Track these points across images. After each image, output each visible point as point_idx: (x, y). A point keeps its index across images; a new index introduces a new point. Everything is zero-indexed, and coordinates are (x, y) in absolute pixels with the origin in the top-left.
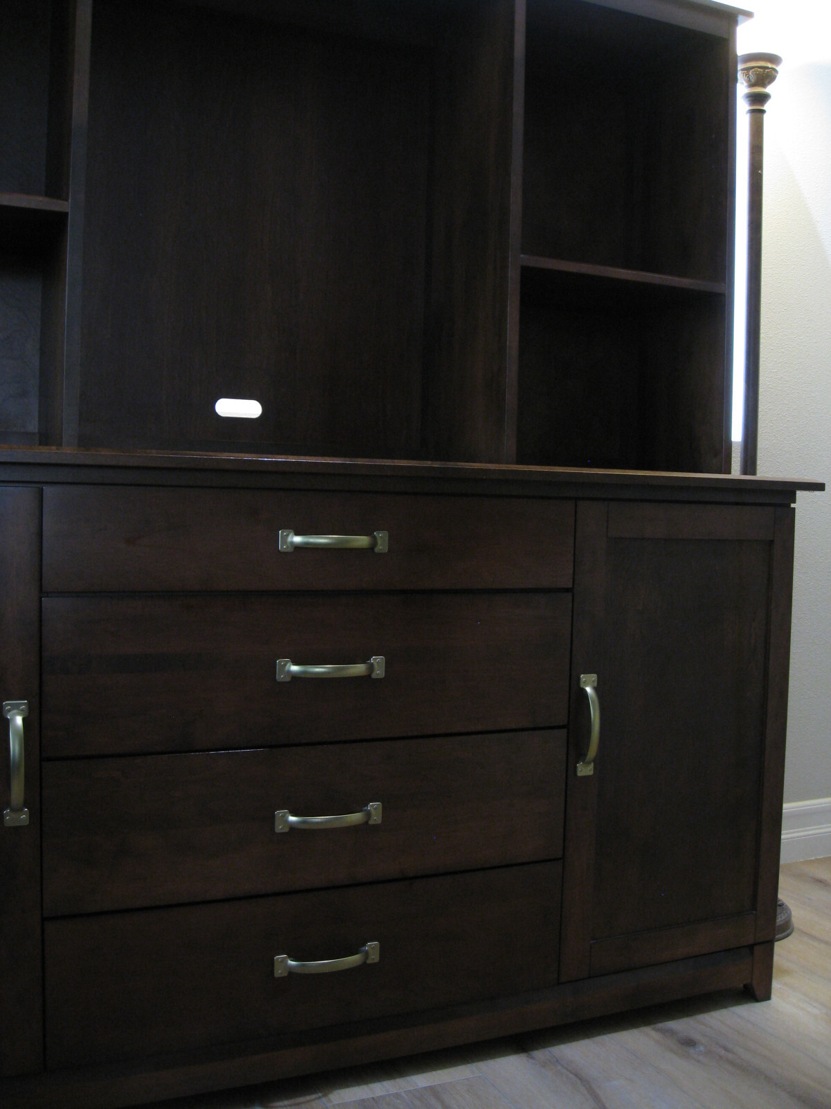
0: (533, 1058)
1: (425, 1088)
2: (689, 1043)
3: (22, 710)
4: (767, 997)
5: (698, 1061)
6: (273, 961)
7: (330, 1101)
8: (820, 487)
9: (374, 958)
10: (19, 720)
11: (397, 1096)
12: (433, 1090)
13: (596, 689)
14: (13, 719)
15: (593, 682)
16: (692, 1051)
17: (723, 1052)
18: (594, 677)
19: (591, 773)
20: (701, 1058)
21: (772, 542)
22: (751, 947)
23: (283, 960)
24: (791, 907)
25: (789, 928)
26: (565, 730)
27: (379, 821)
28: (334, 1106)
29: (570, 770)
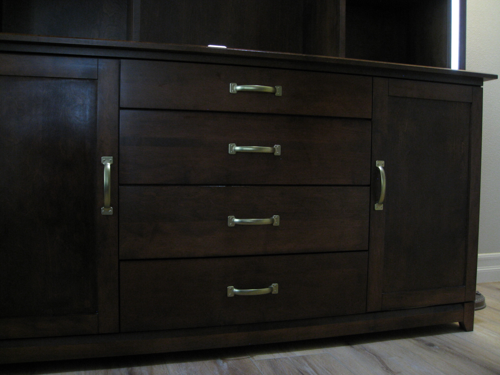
0: (354, 348)
1: (300, 356)
2: (431, 345)
3: (111, 161)
4: (471, 329)
5: (435, 352)
6: (227, 289)
7: (254, 359)
8: (495, 77)
9: (276, 291)
10: (109, 166)
11: (286, 358)
12: (304, 358)
13: (384, 168)
14: (106, 165)
15: (383, 164)
16: (432, 348)
17: (448, 349)
18: (383, 162)
19: (382, 209)
20: (437, 351)
21: (471, 103)
22: (463, 304)
23: (232, 289)
24: (484, 296)
25: (483, 305)
26: (369, 187)
27: (278, 224)
28: (255, 361)
29: (371, 207)
